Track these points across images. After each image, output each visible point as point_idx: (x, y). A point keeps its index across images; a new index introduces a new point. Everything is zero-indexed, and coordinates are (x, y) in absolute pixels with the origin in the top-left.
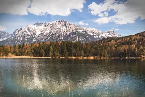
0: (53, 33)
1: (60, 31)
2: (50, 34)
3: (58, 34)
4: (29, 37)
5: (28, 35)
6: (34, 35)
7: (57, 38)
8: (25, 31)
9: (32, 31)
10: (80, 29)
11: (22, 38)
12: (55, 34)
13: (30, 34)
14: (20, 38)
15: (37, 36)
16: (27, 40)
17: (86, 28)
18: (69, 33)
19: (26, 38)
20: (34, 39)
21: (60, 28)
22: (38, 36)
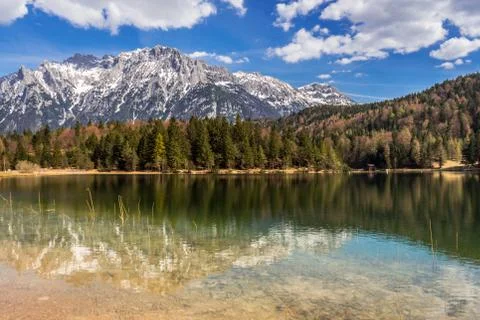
0: (132, 91)
1: (157, 85)
2: (123, 92)
3: (149, 95)
4: (49, 103)
5: (46, 97)
6: (66, 95)
7: (148, 108)
8: (34, 84)
9: (60, 84)
10: (224, 79)
11: (24, 107)
12: (140, 95)
13: (53, 94)
14: (16, 106)
15: (78, 99)
16: (41, 113)
17: (243, 74)
18: (185, 92)
19: (39, 107)
20: (67, 110)
21: (157, 75)
22: (82, 102)
